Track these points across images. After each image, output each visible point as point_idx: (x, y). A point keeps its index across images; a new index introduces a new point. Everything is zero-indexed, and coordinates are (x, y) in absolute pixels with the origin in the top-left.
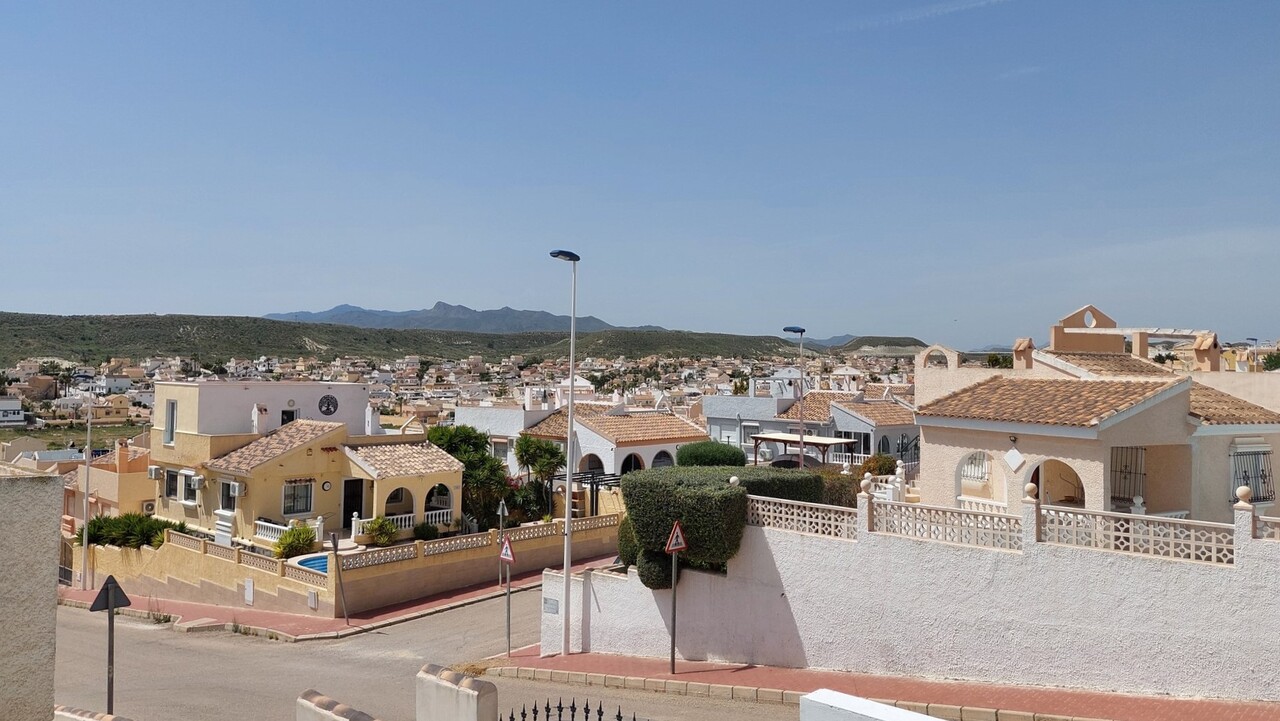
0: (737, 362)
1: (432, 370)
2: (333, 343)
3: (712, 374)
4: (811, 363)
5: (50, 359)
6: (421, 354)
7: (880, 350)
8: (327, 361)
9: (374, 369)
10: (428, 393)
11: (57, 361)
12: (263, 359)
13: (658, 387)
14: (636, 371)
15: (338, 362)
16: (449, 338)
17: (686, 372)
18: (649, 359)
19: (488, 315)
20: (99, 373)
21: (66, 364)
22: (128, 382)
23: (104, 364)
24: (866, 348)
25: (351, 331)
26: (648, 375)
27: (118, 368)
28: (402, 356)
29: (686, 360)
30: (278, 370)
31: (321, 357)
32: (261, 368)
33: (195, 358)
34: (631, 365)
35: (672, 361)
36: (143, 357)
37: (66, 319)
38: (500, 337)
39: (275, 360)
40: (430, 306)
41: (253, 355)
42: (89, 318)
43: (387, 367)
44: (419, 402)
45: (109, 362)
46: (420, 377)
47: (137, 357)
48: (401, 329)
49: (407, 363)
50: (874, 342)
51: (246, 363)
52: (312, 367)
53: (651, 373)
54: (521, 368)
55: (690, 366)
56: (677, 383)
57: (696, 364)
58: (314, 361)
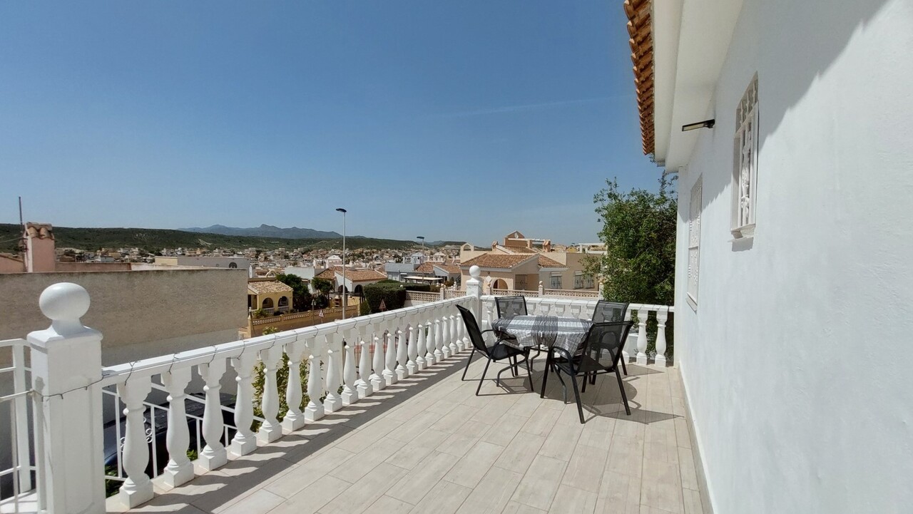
0: (397, 251)
1: (262, 254)
2: (214, 242)
3: (386, 257)
4: (426, 252)
5: (69, 249)
6: (256, 247)
7: (453, 247)
8: (211, 250)
9: (234, 253)
10: (261, 264)
11: (73, 249)
12: (180, 249)
13: (363, 262)
14: (353, 255)
15: (217, 250)
16: (269, 240)
17: (375, 256)
18: (359, 250)
19: (286, 230)
20: (96, 255)
21: (78, 251)
22: (113, 259)
23: (98, 251)
24: (447, 246)
25: (222, 236)
26: (359, 257)
27: (106, 252)
28: (247, 248)
29: (375, 250)
30: (187, 254)
31: (208, 248)
32: (179, 253)
33: (146, 248)
34: (352, 252)
35: (369, 251)
36: (119, 248)
37: (75, 229)
38: (293, 240)
39: (186, 249)
40: (259, 226)
41: (175, 247)
42: (87, 229)
43: (241, 253)
44: (257, 268)
45: (101, 250)
46: (257, 257)
47: (115, 248)
48: (246, 236)
49: (250, 251)
50: (450, 243)
51: (172, 250)
52: (204, 253)
53: (360, 256)
54: (303, 254)
55: (377, 253)
56: (372, 260)
57: (379, 252)
58: (205, 250)
